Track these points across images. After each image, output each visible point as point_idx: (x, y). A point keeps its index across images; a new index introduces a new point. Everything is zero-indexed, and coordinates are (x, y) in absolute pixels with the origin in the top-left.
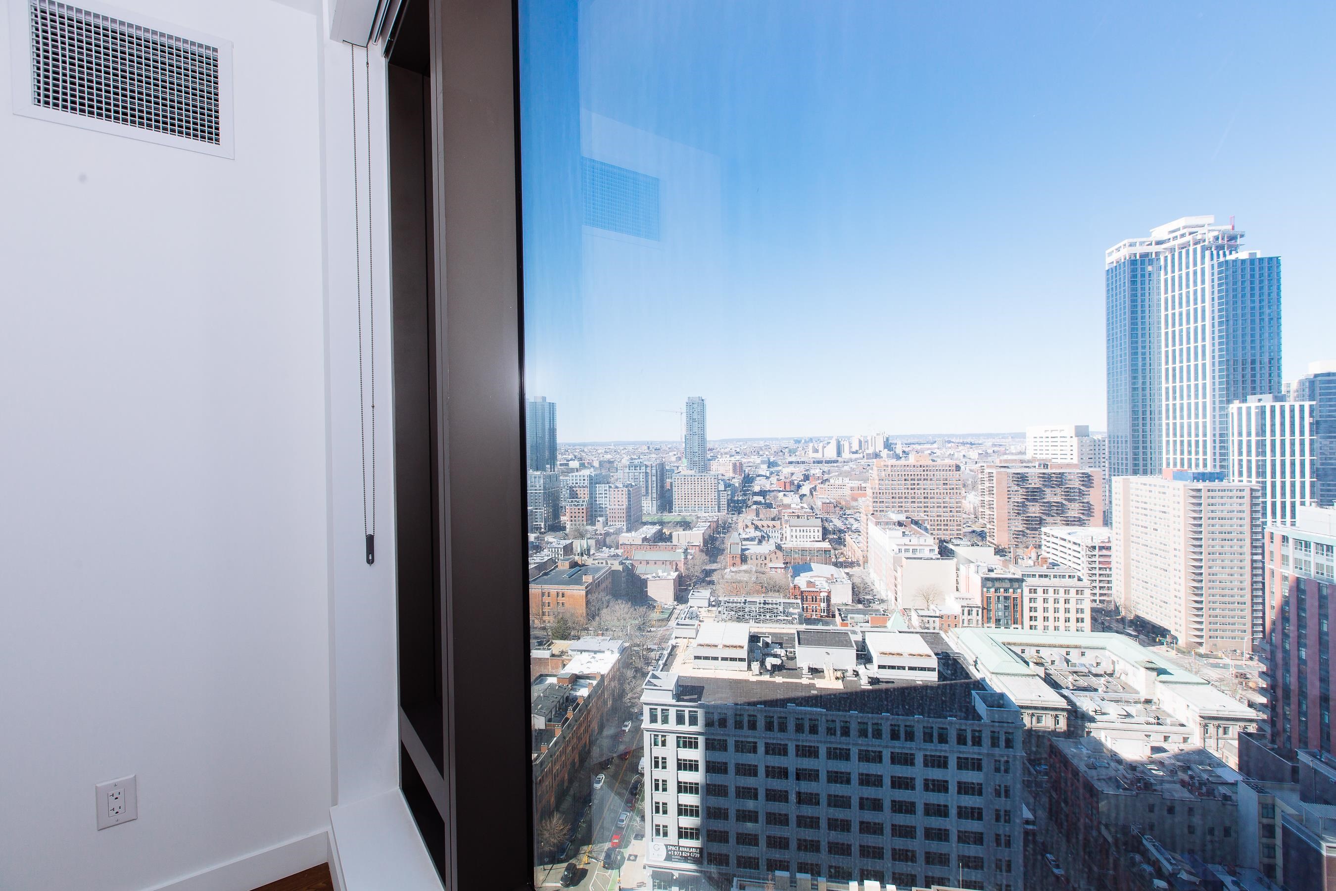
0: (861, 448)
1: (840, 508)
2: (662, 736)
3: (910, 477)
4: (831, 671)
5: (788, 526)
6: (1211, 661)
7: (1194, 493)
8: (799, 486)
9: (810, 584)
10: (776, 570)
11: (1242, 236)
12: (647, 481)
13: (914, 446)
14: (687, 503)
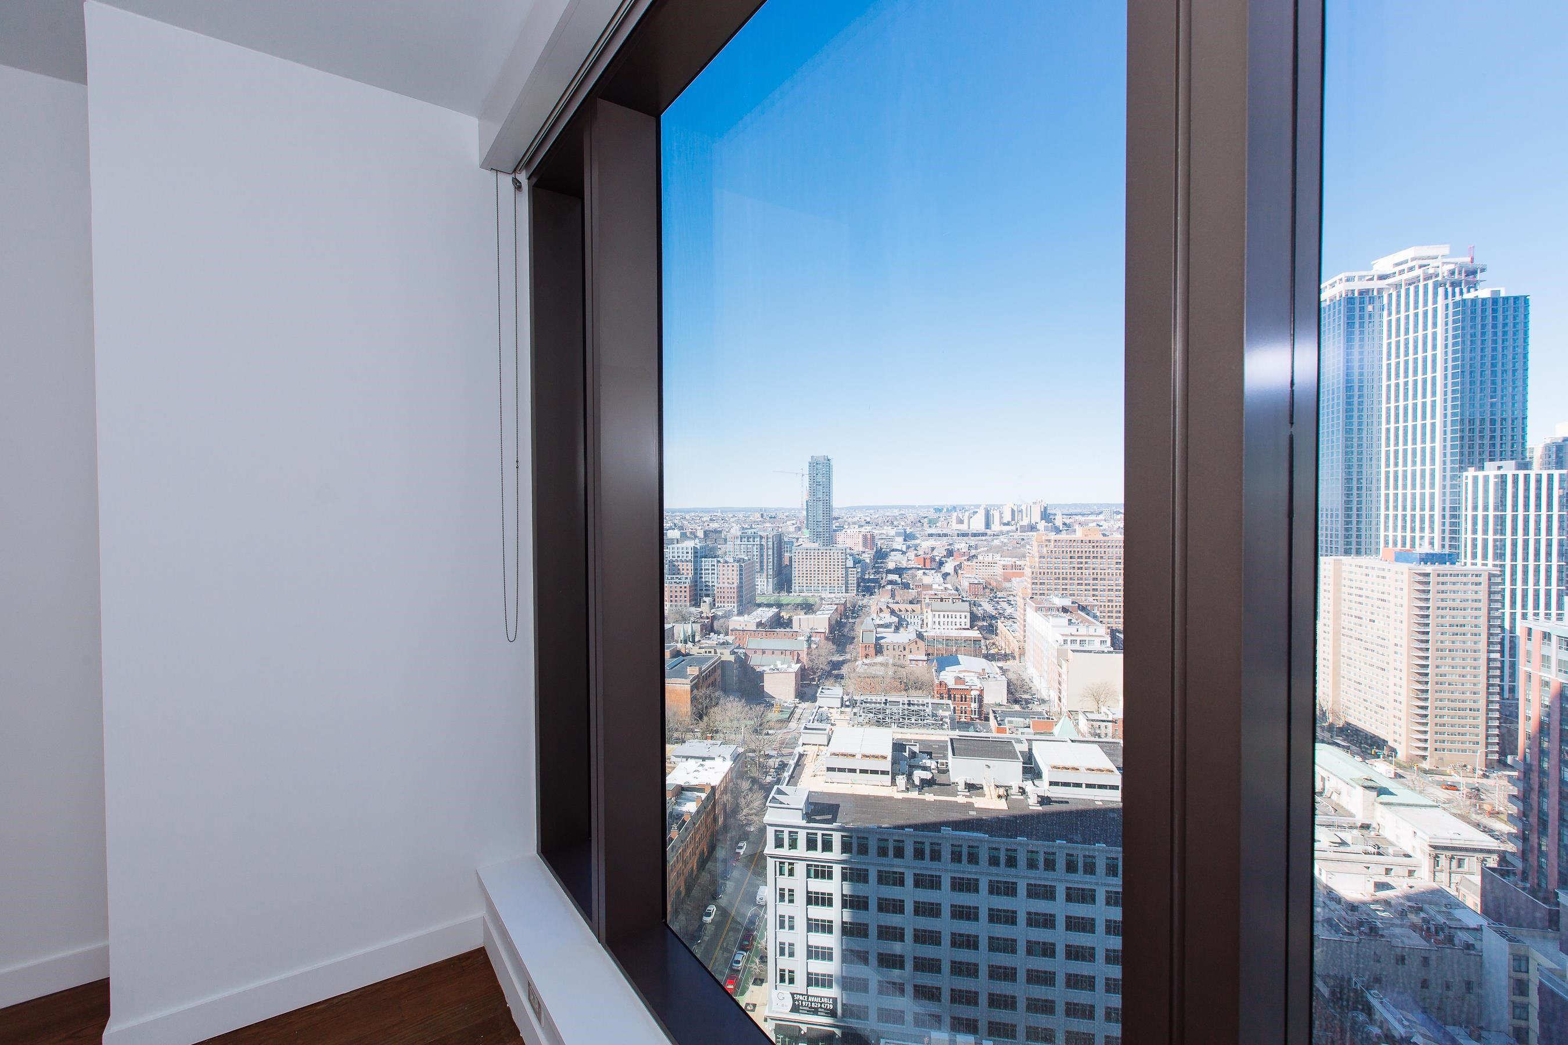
0: (1013, 519)
1: (989, 589)
2: (790, 864)
3: (1076, 555)
4: (993, 787)
5: (929, 611)
6: (1437, 778)
7: (1421, 579)
8: (941, 564)
9: (958, 680)
10: (917, 662)
11: (1483, 270)
12: (762, 555)
13: (1077, 517)
14: (809, 581)
